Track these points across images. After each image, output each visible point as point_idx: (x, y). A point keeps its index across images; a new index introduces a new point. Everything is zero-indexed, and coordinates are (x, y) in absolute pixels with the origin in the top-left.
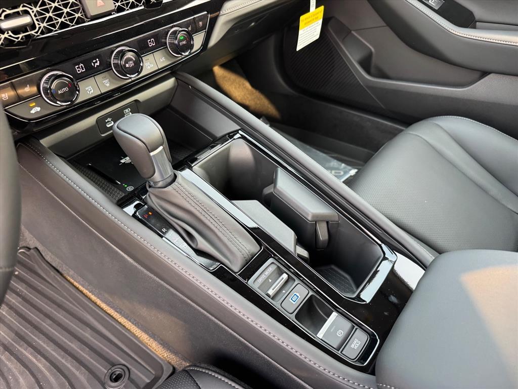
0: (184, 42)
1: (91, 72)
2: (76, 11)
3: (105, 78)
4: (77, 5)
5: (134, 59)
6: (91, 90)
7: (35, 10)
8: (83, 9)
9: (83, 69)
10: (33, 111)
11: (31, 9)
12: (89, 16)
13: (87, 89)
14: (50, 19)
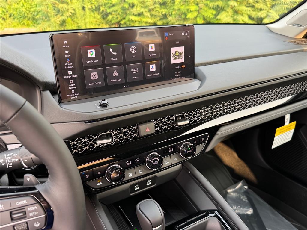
0: (190, 151)
1: (134, 165)
2: (134, 133)
3: (140, 169)
4: (136, 130)
5: (159, 160)
6: (131, 175)
7: (115, 133)
8: (138, 132)
9: (130, 163)
10: (98, 185)
11: (113, 132)
12: (140, 136)
13: (129, 174)
14: (121, 137)
